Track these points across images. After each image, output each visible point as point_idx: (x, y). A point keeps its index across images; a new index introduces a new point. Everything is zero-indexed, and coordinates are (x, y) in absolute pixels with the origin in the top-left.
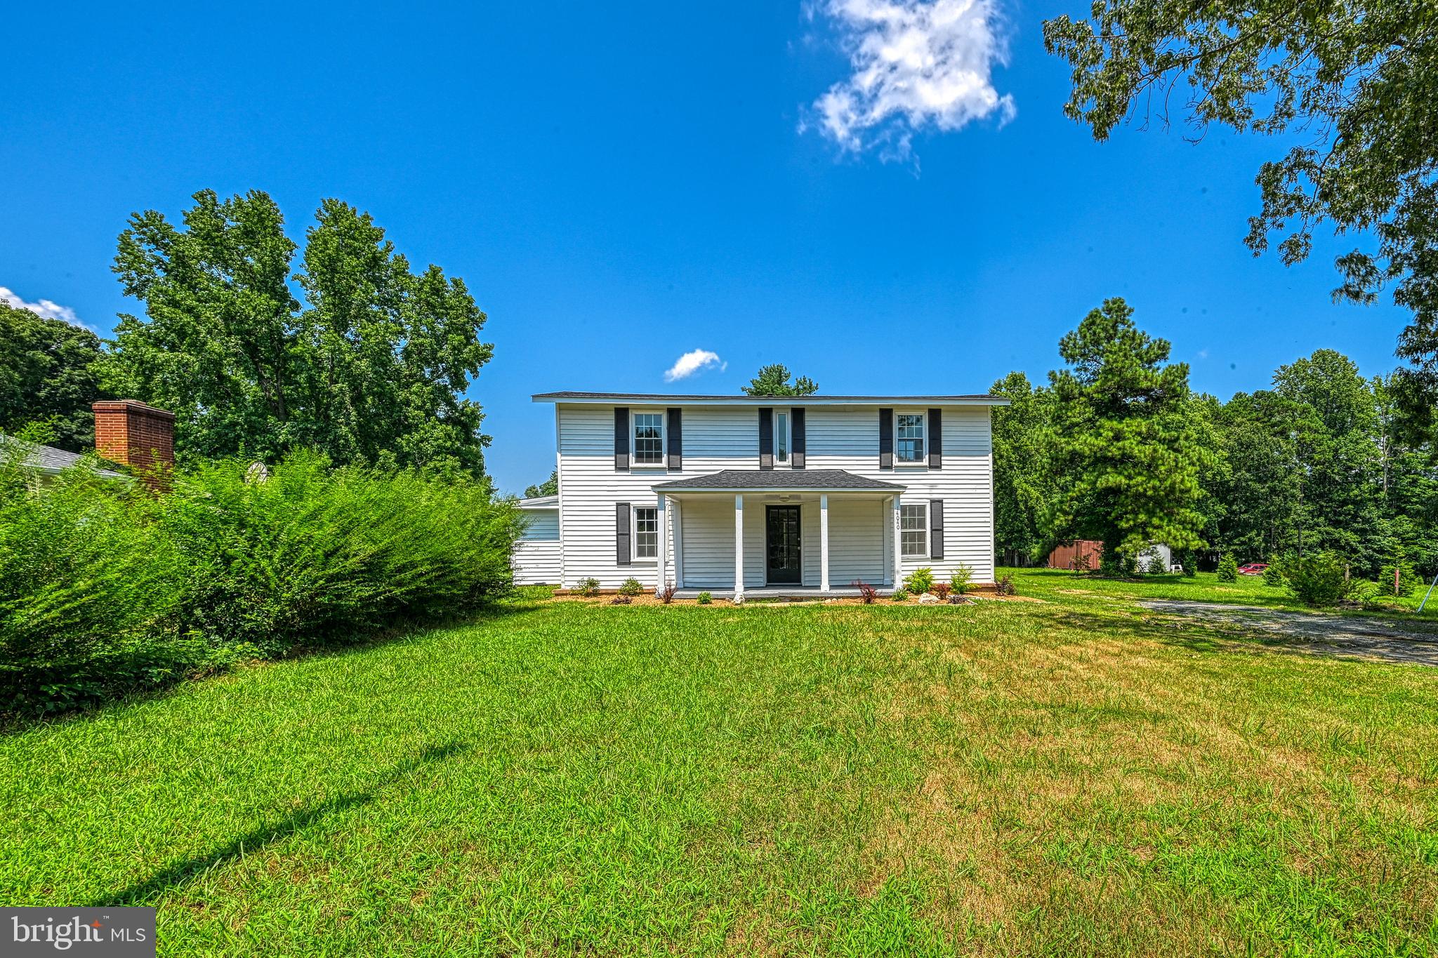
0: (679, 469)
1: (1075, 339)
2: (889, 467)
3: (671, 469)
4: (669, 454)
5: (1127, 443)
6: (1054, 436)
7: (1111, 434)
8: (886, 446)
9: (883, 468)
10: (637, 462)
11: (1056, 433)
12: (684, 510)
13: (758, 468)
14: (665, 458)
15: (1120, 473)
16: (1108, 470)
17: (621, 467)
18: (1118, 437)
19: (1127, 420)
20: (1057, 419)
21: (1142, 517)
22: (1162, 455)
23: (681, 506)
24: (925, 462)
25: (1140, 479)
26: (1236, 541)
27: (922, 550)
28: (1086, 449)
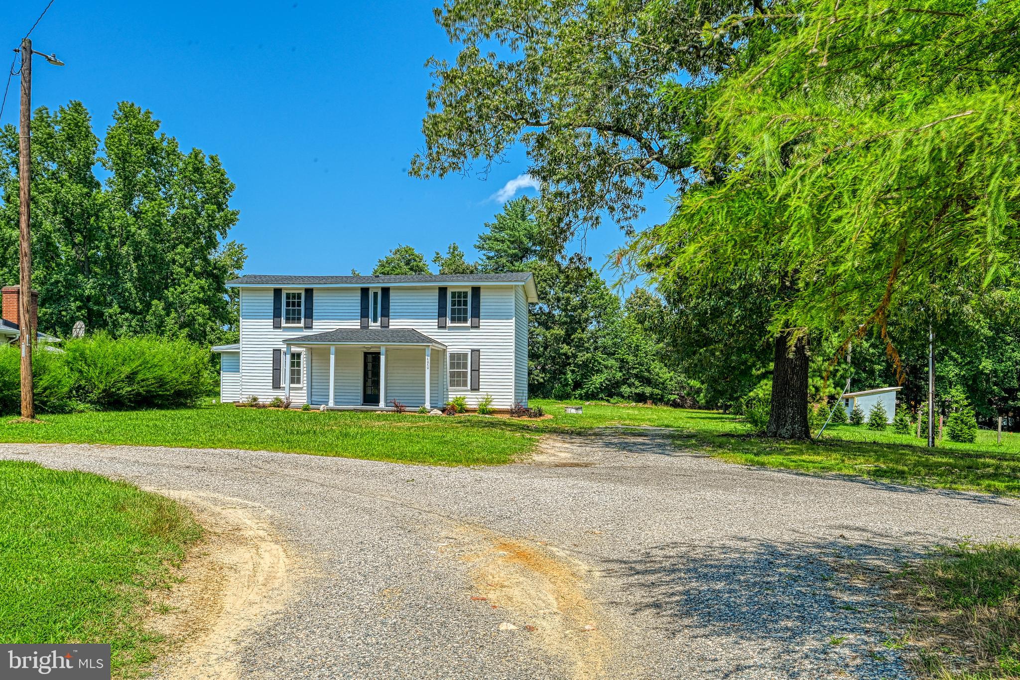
0: (311, 328)
2: (443, 327)
3: (306, 328)
4: (305, 318)
8: (442, 313)
9: (440, 327)
10: (286, 323)
12: (313, 355)
13: (359, 327)
14: (302, 321)
17: (277, 326)
23: (311, 351)
27: (465, 385)
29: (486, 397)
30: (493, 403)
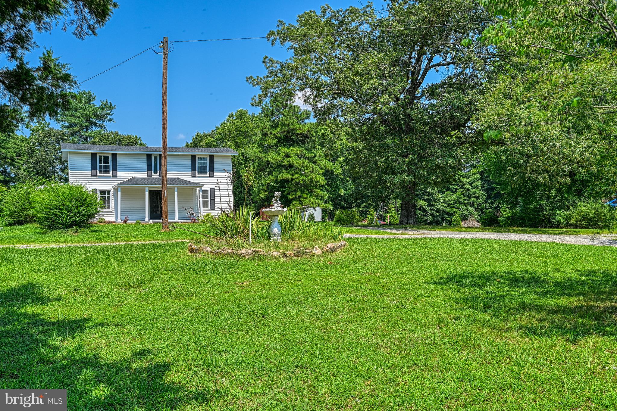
0: (117, 176)
1: (268, 107)
2: (195, 176)
3: (113, 176)
4: (112, 170)
5: (291, 159)
6: (258, 153)
7: (284, 154)
8: (194, 169)
9: (193, 176)
10: (100, 173)
11: (260, 152)
13: (146, 176)
14: (111, 172)
15: (288, 173)
16: (283, 171)
17: (94, 175)
18: (287, 156)
19: (291, 148)
20: (260, 145)
21: (299, 194)
22: (307, 165)
24: (208, 175)
25: (297, 176)
26: (362, 205)
27: (207, 207)
28: (273, 161)
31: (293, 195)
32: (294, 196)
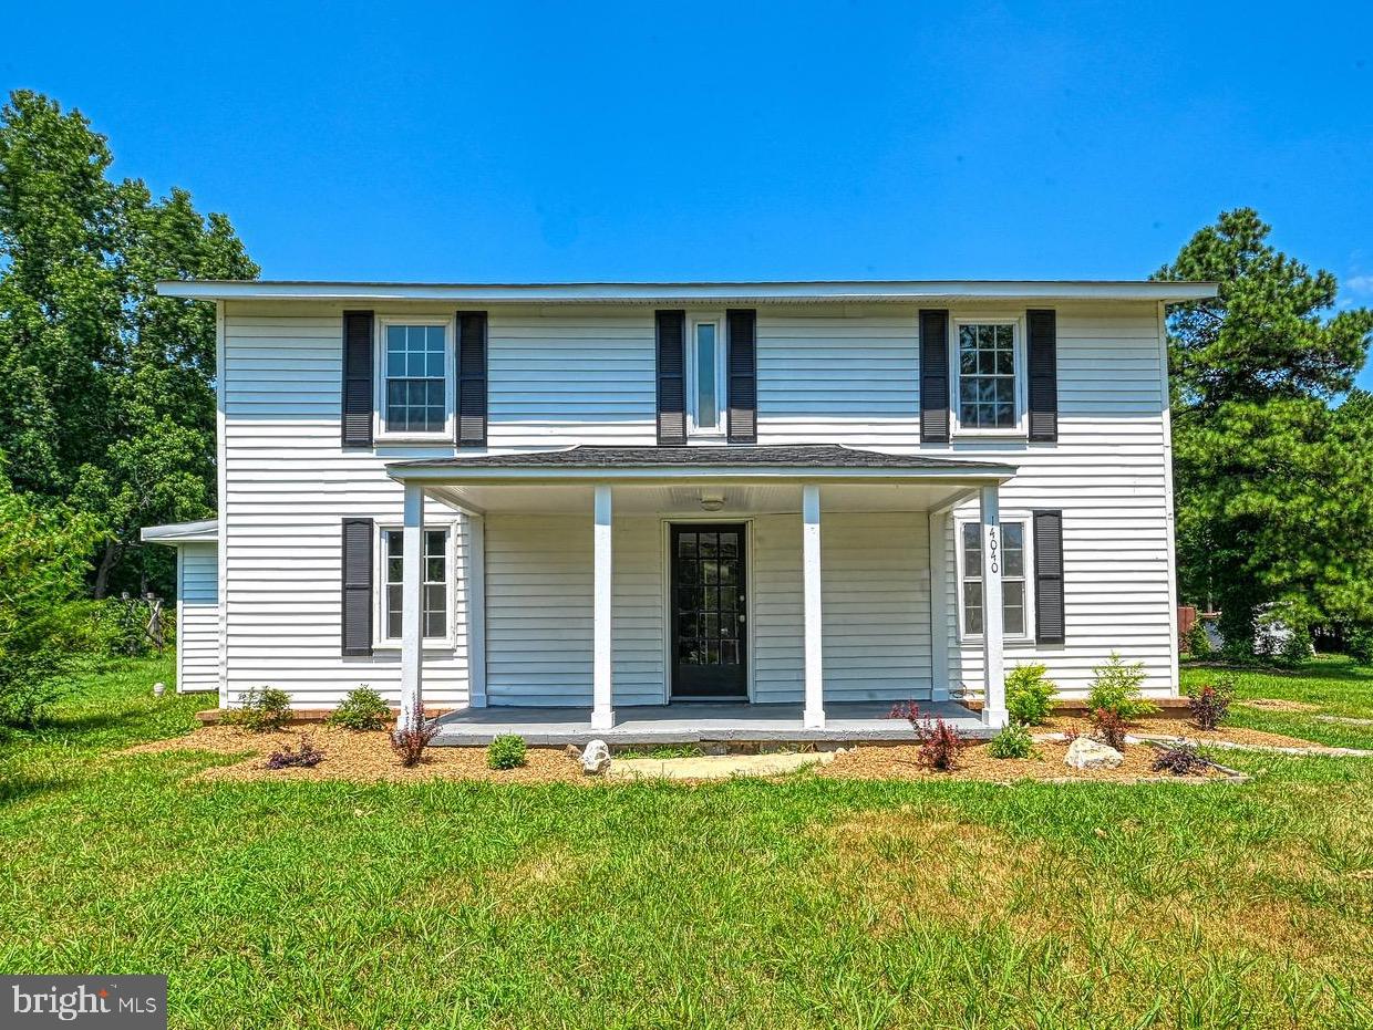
0: (482, 444)
2: (942, 439)
3: (462, 443)
4: (460, 412)
5: (1278, 441)
8: (932, 396)
9: (927, 440)
10: (389, 429)
12: (490, 534)
13: (653, 442)
14: (450, 422)
16: (1245, 487)
17: (355, 442)
18: (1262, 429)
19: (1271, 405)
23: (483, 522)
24: (1022, 427)
27: (1015, 625)
29: (1110, 662)
30: (1146, 683)
31: (1280, 572)
32: (1287, 575)
